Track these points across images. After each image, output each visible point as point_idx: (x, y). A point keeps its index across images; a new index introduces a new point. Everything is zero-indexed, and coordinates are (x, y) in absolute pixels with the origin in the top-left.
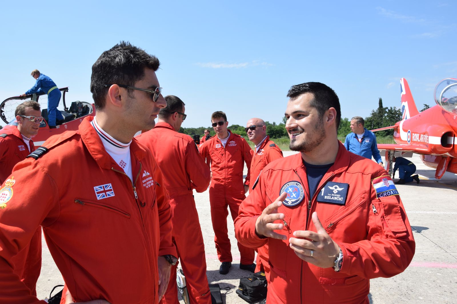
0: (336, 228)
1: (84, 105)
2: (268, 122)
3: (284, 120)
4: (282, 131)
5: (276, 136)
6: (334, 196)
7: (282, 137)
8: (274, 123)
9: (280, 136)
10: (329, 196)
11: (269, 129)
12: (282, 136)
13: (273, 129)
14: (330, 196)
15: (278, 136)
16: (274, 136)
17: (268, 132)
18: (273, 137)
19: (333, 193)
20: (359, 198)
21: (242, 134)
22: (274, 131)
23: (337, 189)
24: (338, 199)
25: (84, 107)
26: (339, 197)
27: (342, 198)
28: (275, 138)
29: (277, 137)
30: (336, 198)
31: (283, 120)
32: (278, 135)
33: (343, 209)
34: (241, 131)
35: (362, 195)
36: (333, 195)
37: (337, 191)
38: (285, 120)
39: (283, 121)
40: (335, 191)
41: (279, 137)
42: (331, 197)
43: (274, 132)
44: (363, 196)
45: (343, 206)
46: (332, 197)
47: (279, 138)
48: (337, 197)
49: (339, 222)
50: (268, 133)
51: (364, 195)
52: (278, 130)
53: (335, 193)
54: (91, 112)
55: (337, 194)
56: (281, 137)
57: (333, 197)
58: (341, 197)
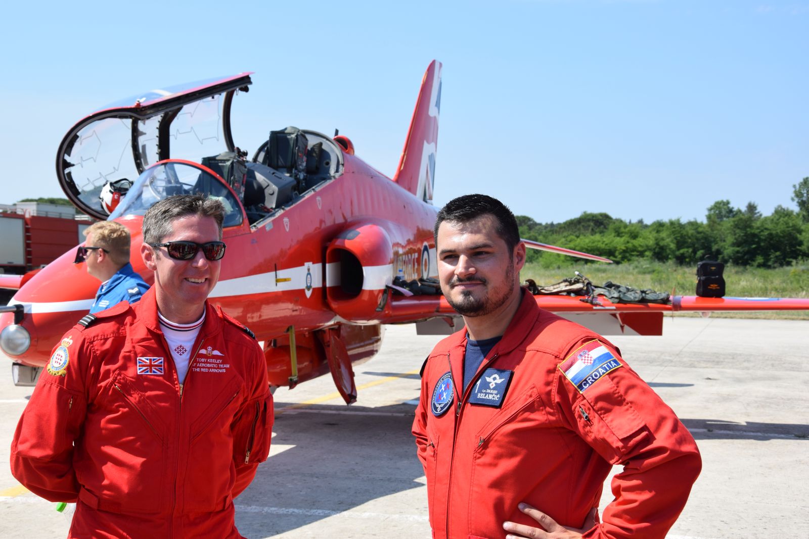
0: (488, 447)
1: (312, 141)
2: (728, 203)
3: (797, 196)
4: (796, 238)
5: (767, 259)
6: (489, 393)
7: (794, 262)
8: (752, 208)
9: (784, 259)
10: (483, 393)
11: (738, 231)
12: (796, 258)
13: (757, 231)
14: (485, 393)
15: (776, 257)
16: (760, 259)
17: (737, 244)
18: (755, 264)
19: (489, 388)
20: (525, 397)
21: (627, 248)
22: (760, 240)
23: (496, 381)
24: (493, 397)
25: (313, 149)
26: (496, 394)
27: (499, 396)
28: (765, 265)
29: (775, 262)
30: (491, 397)
31: (793, 195)
32: (778, 253)
33: (497, 415)
34: (622, 239)
35: (529, 391)
36: (488, 391)
37: (496, 383)
38: (802, 195)
39: (793, 200)
40: (492, 385)
41: (784, 261)
42: (485, 396)
43: (758, 243)
44: (529, 393)
45: (499, 410)
46: (486, 393)
47: (782, 265)
48: (492, 394)
49: (491, 438)
50: (733, 245)
51: (532, 390)
52: (777, 235)
53: (492, 387)
54: (337, 171)
55: (494, 389)
56: (789, 264)
57: (487, 395)
58: (497, 394)
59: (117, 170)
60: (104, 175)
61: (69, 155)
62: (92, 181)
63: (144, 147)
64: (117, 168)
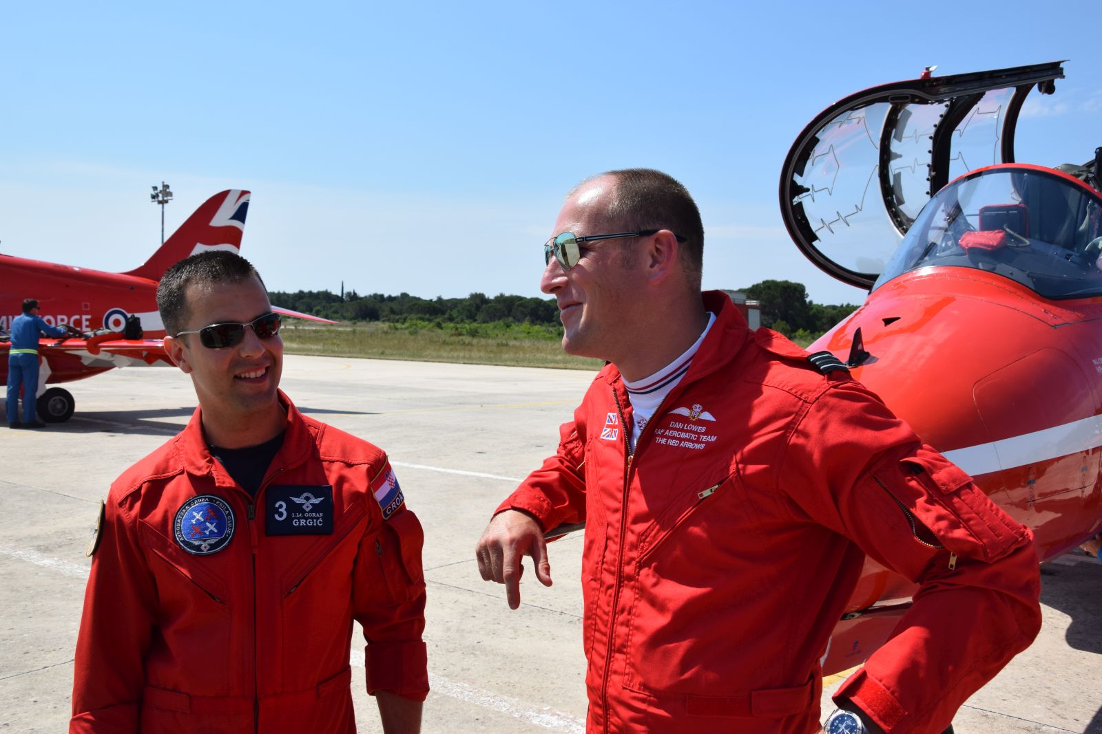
59: (861, 210)
60: (843, 215)
61: (801, 175)
62: (827, 223)
63: (897, 177)
64: (860, 207)
